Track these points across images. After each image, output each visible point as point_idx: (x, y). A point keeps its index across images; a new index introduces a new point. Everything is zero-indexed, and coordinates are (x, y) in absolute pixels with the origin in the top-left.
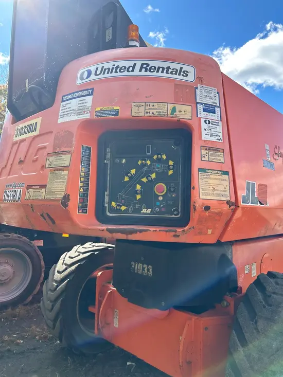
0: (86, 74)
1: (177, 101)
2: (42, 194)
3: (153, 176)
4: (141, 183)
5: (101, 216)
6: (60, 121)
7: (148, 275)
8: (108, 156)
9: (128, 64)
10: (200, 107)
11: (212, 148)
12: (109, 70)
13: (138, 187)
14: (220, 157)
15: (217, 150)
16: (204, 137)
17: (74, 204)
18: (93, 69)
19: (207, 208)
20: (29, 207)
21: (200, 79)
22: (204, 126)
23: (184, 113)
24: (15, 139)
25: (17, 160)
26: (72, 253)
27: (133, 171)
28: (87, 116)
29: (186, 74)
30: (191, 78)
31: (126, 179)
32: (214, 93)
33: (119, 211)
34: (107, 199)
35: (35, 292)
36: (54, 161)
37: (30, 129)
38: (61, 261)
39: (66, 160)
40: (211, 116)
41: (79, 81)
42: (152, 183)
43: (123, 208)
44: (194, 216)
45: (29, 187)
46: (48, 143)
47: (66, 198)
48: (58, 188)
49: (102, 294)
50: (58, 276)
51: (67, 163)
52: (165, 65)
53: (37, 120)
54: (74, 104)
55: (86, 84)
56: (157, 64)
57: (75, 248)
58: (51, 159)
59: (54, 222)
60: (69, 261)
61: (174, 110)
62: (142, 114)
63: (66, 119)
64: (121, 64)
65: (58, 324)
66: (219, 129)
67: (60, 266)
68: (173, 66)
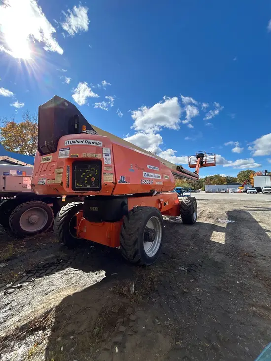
0: (67, 143)
1: (97, 152)
2: (54, 182)
3: (91, 175)
4: (87, 178)
5: (74, 188)
6: (59, 157)
7: (96, 211)
8: (76, 169)
9: (81, 140)
10: (104, 154)
11: (108, 166)
12: (75, 142)
13: (86, 179)
14: (111, 169)
15: (110, 167)
16: (105, 163)
17: (65, 185)
18: (70, 141)
19: (106, 184)
20: (49, 186)
21: (104, 146)
22: (105, 160)
23: (99, 156)
24: (42, 162)
25: (43, 170)
26: (67, 206)
27: (84, 174)
28: (68, 157)
29: (100, 144)
30: (101, 145)
31: (82, 176)
32: (109, 150)
33: (80, 186)
34: (76, 183)
35: (50, 227)
36: (57, 171)
37: (48, 159)
38: (61, 210)
39: (61, 170)
40: (108, 157)
41: (65, 145)
42: (90, 177)
43: (81, 185)
44: (102, 187)
45: (49, 179)
46: (55, 165)
47: (62, 183)
48: (59, 180)
49: (79, 221)
50: (60, 216)
51: (62, 172)
52: (93, 141)
53: (50, 156)
54: (64, 152)
55: (68, 146)
56: (90, 141)
57: (68, 204)
58: (56, 170)
59: (58, 191)
60: (65, 209)
61: (96, 155)
62: (86, 156)
63: (61, 157)
64: (79, 140)
65: (61, 234)
66: (111, 161)
67: (61, 211)
68: (95, 142)
